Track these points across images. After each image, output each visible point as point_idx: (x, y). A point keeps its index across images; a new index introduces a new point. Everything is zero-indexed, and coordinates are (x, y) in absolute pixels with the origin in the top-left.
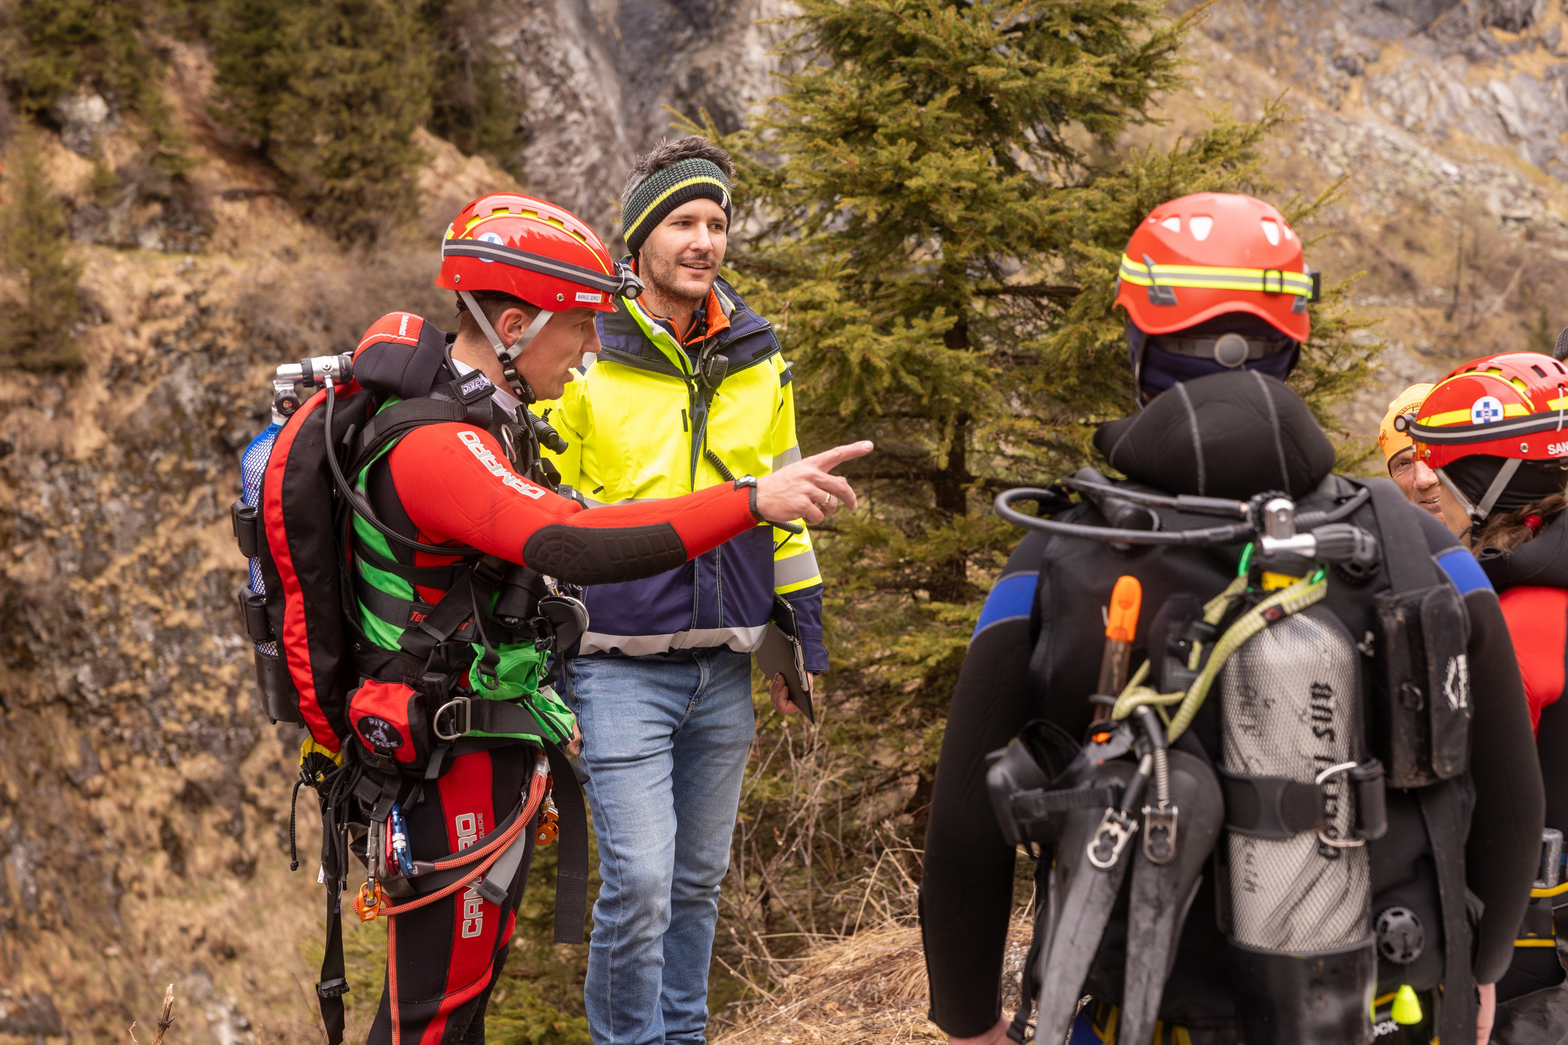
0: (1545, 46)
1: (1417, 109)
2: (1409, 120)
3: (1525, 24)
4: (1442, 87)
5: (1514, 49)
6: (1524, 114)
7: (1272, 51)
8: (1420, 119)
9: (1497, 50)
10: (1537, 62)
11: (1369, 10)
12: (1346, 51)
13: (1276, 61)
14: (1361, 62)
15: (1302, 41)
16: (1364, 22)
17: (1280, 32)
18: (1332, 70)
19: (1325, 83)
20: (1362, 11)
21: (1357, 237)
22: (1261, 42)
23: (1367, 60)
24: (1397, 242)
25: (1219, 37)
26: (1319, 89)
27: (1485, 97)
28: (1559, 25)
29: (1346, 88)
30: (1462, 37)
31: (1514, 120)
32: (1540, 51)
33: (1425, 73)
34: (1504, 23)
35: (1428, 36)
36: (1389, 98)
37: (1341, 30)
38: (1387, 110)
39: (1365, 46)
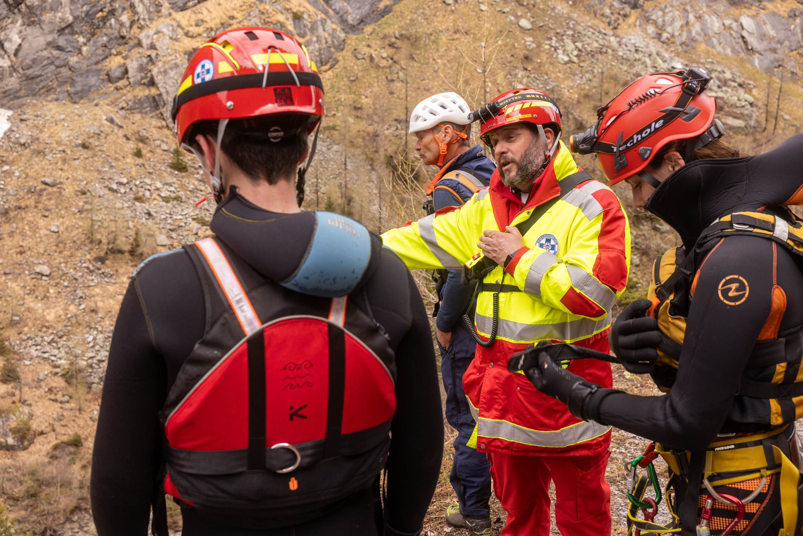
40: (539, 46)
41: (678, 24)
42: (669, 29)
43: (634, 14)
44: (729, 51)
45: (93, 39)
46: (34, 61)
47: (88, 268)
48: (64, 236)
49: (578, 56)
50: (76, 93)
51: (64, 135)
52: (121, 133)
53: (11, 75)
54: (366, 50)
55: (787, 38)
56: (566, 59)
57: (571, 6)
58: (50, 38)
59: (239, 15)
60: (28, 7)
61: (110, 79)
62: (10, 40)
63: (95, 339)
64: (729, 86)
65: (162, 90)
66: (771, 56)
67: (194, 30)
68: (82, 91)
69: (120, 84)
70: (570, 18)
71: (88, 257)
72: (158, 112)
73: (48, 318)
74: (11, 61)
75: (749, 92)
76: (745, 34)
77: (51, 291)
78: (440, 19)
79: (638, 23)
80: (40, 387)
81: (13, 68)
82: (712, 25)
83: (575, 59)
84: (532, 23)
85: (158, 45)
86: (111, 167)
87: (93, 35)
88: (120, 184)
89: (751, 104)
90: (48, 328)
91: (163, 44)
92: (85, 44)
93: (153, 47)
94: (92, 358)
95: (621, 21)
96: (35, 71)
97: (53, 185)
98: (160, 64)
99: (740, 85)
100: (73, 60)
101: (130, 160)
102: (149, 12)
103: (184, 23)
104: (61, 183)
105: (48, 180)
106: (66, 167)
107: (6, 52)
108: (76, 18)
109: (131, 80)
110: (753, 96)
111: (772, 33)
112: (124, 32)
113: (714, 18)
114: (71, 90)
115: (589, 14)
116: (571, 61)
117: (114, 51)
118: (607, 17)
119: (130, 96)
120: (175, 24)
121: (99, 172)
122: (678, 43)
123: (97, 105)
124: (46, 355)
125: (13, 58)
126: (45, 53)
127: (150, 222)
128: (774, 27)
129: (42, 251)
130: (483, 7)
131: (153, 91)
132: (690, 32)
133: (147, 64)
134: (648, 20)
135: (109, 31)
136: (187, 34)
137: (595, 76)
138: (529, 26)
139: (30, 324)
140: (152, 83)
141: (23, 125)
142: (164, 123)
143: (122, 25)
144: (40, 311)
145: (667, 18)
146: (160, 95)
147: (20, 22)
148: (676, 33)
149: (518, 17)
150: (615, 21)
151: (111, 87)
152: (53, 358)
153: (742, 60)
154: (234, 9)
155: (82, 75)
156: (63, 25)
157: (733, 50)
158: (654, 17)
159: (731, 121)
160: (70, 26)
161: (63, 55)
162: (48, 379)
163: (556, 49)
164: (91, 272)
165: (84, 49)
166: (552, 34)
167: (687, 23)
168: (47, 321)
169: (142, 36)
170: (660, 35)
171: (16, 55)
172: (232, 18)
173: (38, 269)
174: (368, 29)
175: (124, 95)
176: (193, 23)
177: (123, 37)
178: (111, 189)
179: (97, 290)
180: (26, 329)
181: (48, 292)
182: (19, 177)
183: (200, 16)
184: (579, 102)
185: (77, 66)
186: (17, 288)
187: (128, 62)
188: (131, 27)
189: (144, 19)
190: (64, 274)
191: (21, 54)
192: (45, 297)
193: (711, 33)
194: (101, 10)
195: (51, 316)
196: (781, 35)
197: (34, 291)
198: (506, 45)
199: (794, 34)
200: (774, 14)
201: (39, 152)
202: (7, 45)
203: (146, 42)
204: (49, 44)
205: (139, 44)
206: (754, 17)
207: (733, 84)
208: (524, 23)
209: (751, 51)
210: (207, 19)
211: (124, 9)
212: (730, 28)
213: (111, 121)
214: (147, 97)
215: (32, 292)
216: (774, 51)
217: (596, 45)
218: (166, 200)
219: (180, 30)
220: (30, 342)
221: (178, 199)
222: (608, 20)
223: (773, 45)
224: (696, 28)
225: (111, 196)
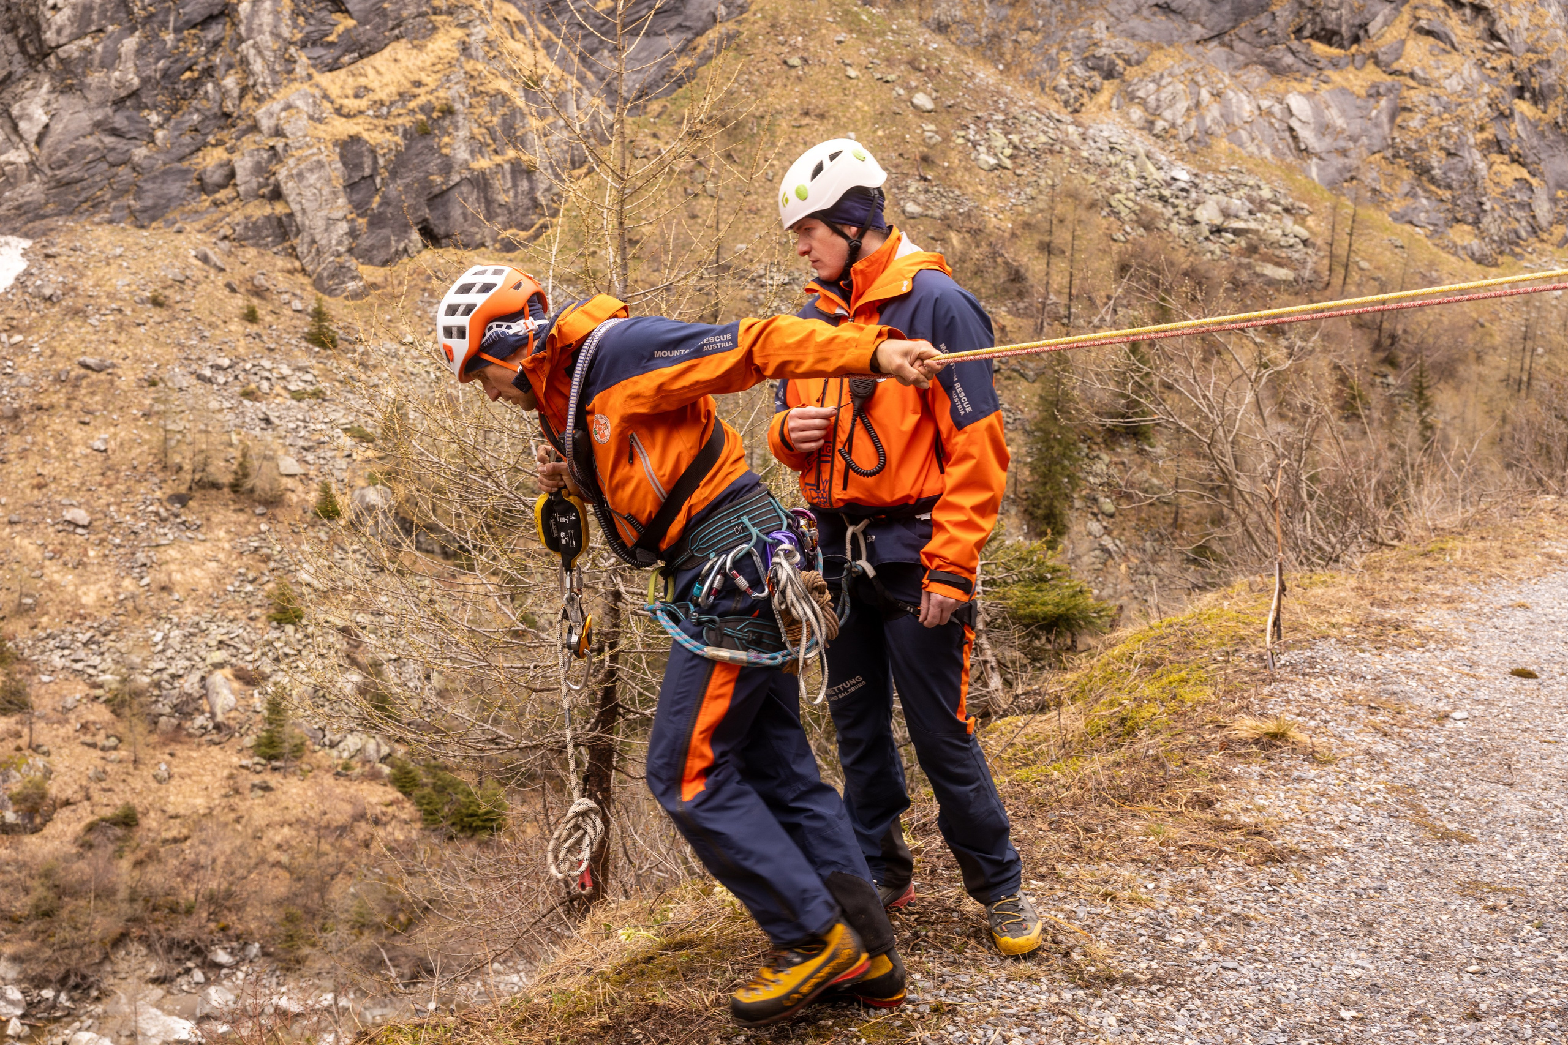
0: (1377, 63)
1: (1176, 113)
2: (1160, 124)
3: (1356, 40)
4: (1217, 95)
5: (1335, 64)
6: (1324, 129)
7: (1008, 46)
8: (1173, 125)
9: (1312, 63)
10: (1359, 80)
11: (1145, 12)
12: (1101, 51)
13: (1008, 57)
14: (1120, 63)
15: (1048, 36)
16: (1136, 23)
17: (1023, 28)
18: (1079, 70)
19: (1063, 82)
20: (1137, 11)
21: (976, 233)
22: (995, 38)
23: (1128, 62)
24: (1030, 241)
25: (941, 28)
26: (1055, 89)
27: (1277, 109)
28: (1403, 42)
29: (1093, 90)
30: (1266, 46)
31: (1307, 136)
32: (1370, 66)
33: (1200, 78)
34: (1328, 36)
35: (1223, 44)
36: (1143, 103)
37: (1099, 29)
38: (1136, 113)
39: (1130, 48)
40: (947, 138)
41: (1182, 105)
42: (1168, 114)
43: (1109, 88)
44: (1267, 152)
45: (175, 118)
46: (71, 153)
47: (157, 514)
48: (116, 458)
49: (1011, 157)
50: (144, 210)
51: (121, 283)
52: (221, 280)
53: (30, 179)
54: (651, 142)
55: (1365, 131)
56: (993, 161)
57: (1001, 72)
58: (99, 115)
59: (430, 80)
60: (61, 61)
61: (203, 187)
62: (30, 118)
63: (166, 638)
64: (1267, 212)
65: (295, 207)
66: (1339, 162)
67: (351, 104)
68: (154, 207)
69: (222, 195)
70: (1001, 94)
71: (158, 494)
72: (287, 244)
73: (84, 600)
74: (31, 154)
75: (1302, 221)
76: (1295, 123)
77: (91, 553)
78: (777, 91)
79: (1114, 103)
80: (67, 721)
81: (33, 166)
82: (1239, 108)
83: (1008, 163)
84: (934, 99)
85: (288, 129)
86: (203, 338)
87: (175, 110)
88: (218, 368)
89: (1305, 242)
90: (84, 618)
91: (297, 127)
92: (161, 126)
93: (278, 132)
94: (160, 670)
95: (1085, 100)
96: (73, 171)
97: (99, 370)
98: (291, 162)
99: (1287, 210)
100: (140, 153)
101: (236, 326)
102: (273, 72)
103: (334, 91)
104: (113, 366)
105: (90, 361)
106: (122, 338)
107: (21, 138)
108: (145, 81)
109: (241, 189)
110: (1308, 228)
111: (1340, 122)
112: (229, 106)
113: (1243, 96)
114: (136, 205)
115: (1031, 87)
116: (1001, 166)
117: (211, 139)
118: (1063, 92)
119: (238, 217)
120: (318, 93)
121: (181, 346)
122: (1182, 138)
123: (179, 232)
124: (79, 666)
125: (35, 150)
126: (90, 141)
127: (269, 436)
128: (1343, 113)
129: (76, 483)
130: (852, 72)
131: (279, 209)
132: (1202, 118)
133: (269, 161)
134: (1132, 97)
135: (204, 104)
136: (339, 111)
137: (1041, 192)
138: (930, 105)
139: (53, 611)
140: (277, 195)
141: (49, 265)
142: (297, 264)
143: (225, 94)
144: (71, 588)
145: (1163, 96)
146: (291, 215)
147: (46, 87)
148: (1179, 122)
149: (911, 90)
150: (1076, 99)
151: (206, 201)
152: (91, 671)
153: (1289, 167)
154: (422, 69)
155: (154, 179)
156: (123, 93)
157: (1275, 151)
158: (1141, 94)
159: (1270, 270)
160: (135, 94)
161: (121, 144)
162: (82, 708)
163: (975, 145)
164: (164, 520)
165: (160, 134)
166: (968, 119)
167: (1198, 104)
168: (83, 606)
169: (260, 113)
170: (1152, 123)
171: (39, 143)
172: (418, 84)
173: (68, 515)
174: (655, 107)
175: (229, 215)
176: (350, 92)
177: (227, 116)
178: (200, 377)
179: (173, 553)
180: (45, 620)
181: (86, 555)
182: (40, 355)
183: (362, 81)
184: (1014, 235)
185: (146, 164)
186: (32, 548)
187: (236, 157)
188: (241, 97)
189: (264, 85)
190: (116, 524)
191: (48, 141)
192: (80, 563)
193: (1237, 121)
194: (190, 69)
195: (89, 598)
196: (1355, 127)
197: (61, 553)
198: (889, 137)
199: (1377, 125)
200: (1343, 90)
201: (76, 313)
202: (23, 125)
203: (266, 124)
204: (98, 125)
205: (255, 128)
206: (1309, 95)
207: (1275, 208)
208: (922, 100)
209: (1304, 152)
210: (375, 85)
211: (230, 66)
212: (1270, 113)
213: (205, 259)
214: (268, 218)
215: (57, 555)
216: (1344, 153)
217: (1043, 138)
218: (298, 396)
219: (326, 105)
220: (52, 643)
221: (318, 394)
222: (1064, 97)
223: (1342, 143)
224: (1213, 112)
225: (199, 388)
